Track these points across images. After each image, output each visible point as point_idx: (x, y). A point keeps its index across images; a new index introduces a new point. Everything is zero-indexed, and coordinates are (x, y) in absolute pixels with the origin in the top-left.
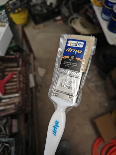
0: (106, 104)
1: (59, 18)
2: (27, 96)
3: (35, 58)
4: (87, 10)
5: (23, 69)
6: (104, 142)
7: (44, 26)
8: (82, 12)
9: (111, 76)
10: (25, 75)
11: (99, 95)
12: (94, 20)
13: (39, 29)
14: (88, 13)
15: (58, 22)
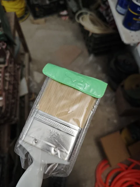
0: (115, 121)
1: (65, 13)
2: (13, 101)
3: (30, 60)
4: (99, 6)
5: (11, 66)
6: (110, 166)
7: (46, 21)
8: (93, 7)
9: (123, 86)
10: (13, 74)
11: (108, 109)
12: (107, 18)
13: (38, 24)
14: (101, 10)
15: (64, 18)
